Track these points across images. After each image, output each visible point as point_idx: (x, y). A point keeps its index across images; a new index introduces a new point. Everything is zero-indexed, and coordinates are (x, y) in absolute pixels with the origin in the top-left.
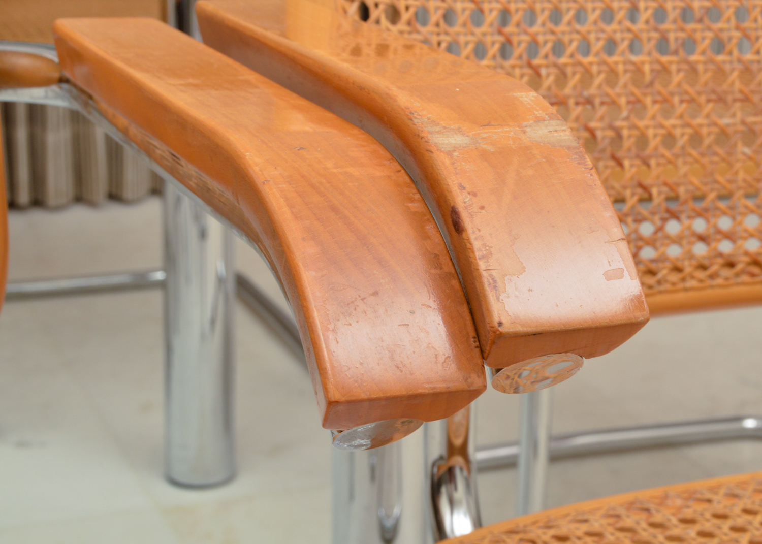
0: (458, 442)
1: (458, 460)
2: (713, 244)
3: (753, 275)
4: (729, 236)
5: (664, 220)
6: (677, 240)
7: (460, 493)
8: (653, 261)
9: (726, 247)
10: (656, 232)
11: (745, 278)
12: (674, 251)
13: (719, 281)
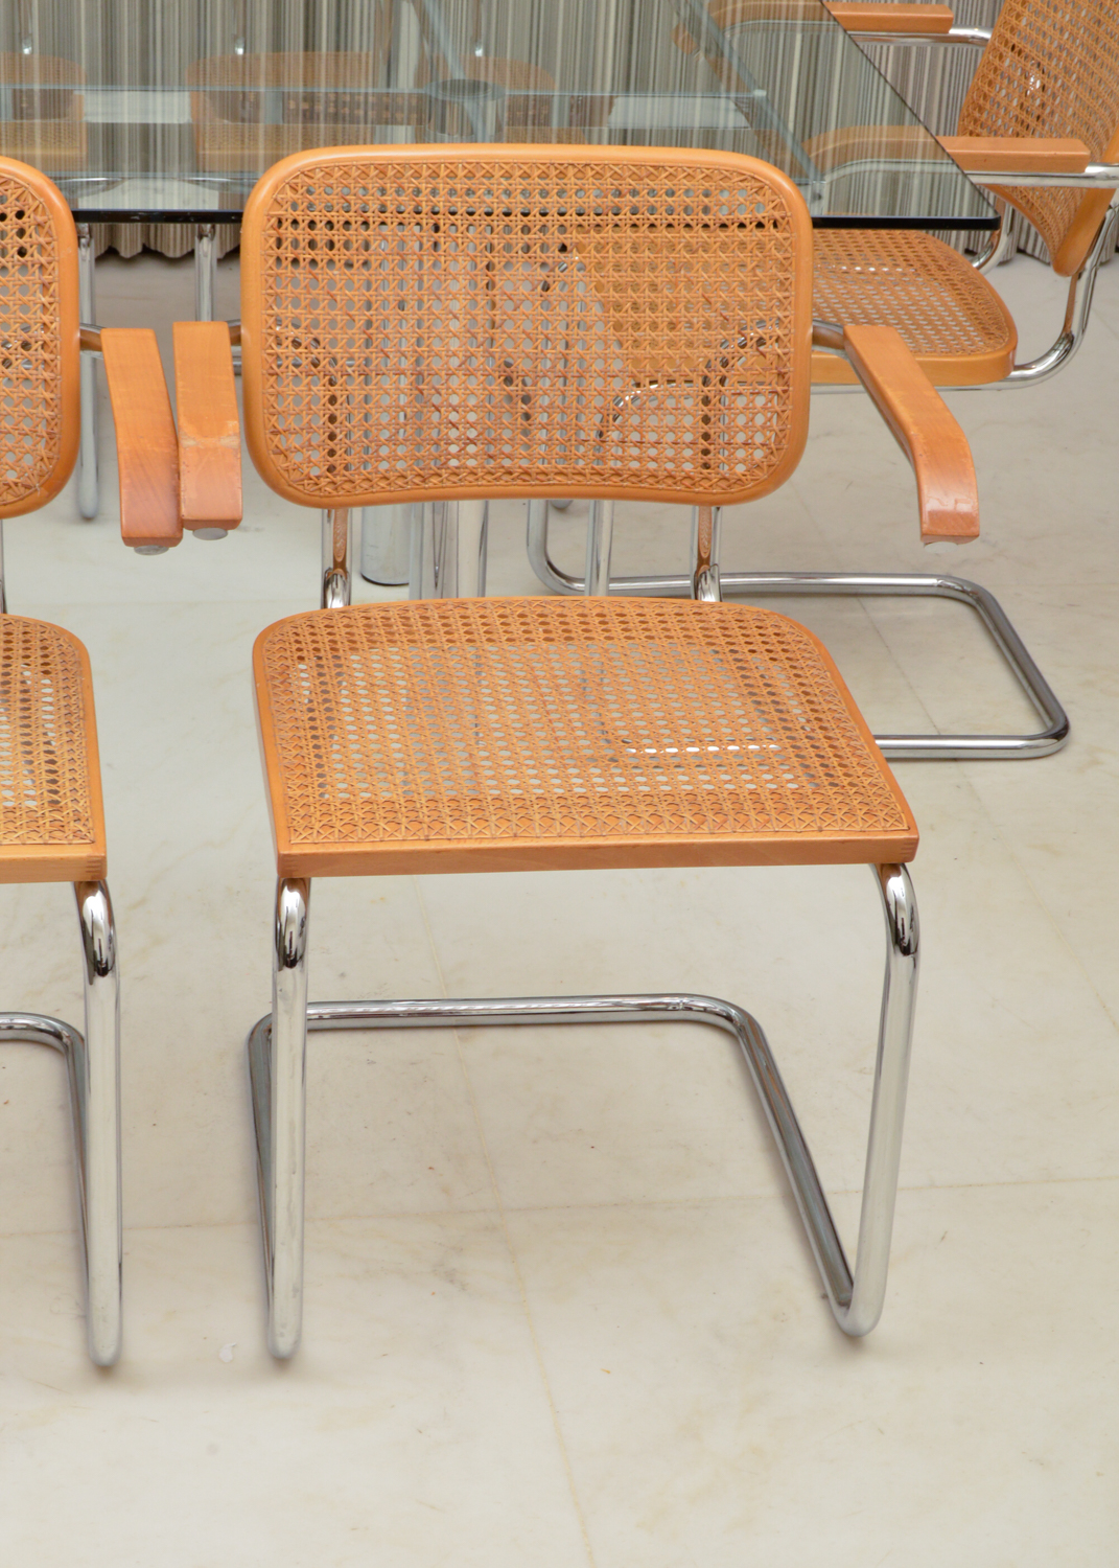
0: (340, 560)
1: (340, 570)
2: (499, 460)
3: (524, 480)
4: (508, 456)
5: (466, 444)
6: (474, 457)
7: (339, 590)
8: (457, 468)
9: (507, 463)
10: (460, 451)
11: (519, 482)
12: (471, 463)
13: (502, 482)
